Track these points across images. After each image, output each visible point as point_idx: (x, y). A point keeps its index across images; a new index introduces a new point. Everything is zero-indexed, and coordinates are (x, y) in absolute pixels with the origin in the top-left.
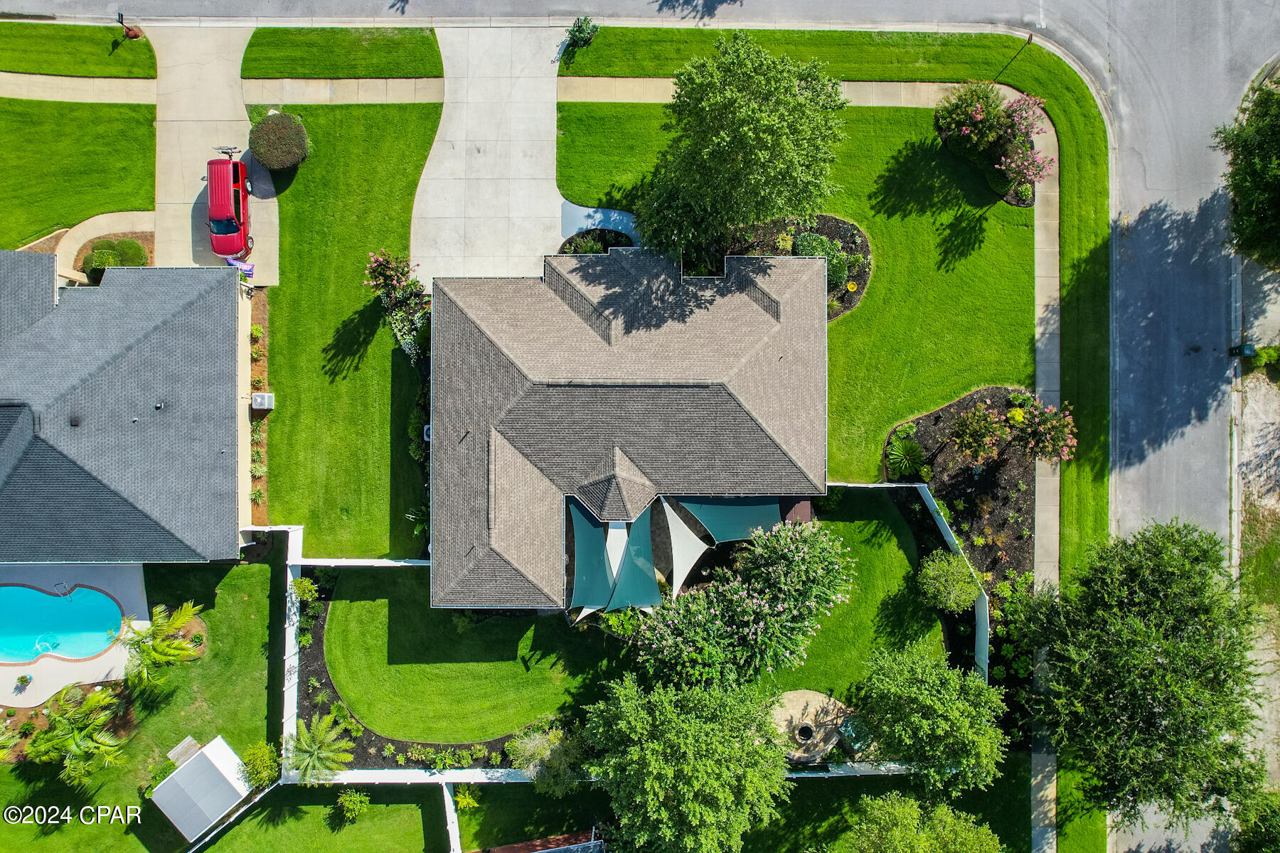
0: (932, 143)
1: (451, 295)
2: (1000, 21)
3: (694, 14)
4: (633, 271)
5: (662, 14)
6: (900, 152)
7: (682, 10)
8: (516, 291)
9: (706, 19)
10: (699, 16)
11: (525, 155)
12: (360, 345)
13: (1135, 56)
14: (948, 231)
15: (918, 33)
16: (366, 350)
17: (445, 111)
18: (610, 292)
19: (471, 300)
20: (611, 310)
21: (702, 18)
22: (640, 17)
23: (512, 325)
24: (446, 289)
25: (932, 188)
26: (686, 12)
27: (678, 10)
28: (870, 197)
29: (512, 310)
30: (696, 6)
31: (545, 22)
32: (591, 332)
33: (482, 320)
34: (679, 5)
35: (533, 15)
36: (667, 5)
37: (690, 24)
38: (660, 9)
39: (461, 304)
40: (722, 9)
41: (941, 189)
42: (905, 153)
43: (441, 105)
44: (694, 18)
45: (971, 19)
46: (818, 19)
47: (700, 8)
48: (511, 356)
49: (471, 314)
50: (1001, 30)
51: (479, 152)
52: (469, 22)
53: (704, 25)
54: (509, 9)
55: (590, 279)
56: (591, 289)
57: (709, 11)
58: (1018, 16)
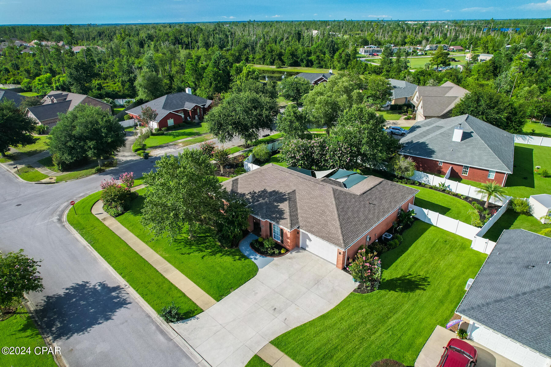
1: (341, 238)
3: (123, 292)
4: (264, 207)
5: (132, 301)
8: (312, 227)
9: (122, 287)
10: (123, 290)
11: (256, 293)
12: (403, 280)
13: (58, 200)
16: (401, 277)
17: (272, 338)
19: (334, 231)
20: (284, 197)
22: (141, 307)
23: (324, 212)
24: (342, 242)
26: (123, 295)
27: (125, 298)
29: (320, 219)
30: (117, 294)
31: (178, 339)
32: (297, 197)
33: (335, 220)
34: (121, 299)
35: (178, 346)
36: (125, 302)
37: (130, 290)
38: (129, 303)
39: (340, 231)
40: (113, 285)
43: (272, 342)
44: (125, 291)
46: (95, 259)
47: (118, 292)
48: (333, 199)
49: (338, 224)
50: (66, 223)
51: (275, 309)
54: (184, 360)
55: (281, 212)
56: (284, 209)
57: (116, 289)
58: (56, 223)
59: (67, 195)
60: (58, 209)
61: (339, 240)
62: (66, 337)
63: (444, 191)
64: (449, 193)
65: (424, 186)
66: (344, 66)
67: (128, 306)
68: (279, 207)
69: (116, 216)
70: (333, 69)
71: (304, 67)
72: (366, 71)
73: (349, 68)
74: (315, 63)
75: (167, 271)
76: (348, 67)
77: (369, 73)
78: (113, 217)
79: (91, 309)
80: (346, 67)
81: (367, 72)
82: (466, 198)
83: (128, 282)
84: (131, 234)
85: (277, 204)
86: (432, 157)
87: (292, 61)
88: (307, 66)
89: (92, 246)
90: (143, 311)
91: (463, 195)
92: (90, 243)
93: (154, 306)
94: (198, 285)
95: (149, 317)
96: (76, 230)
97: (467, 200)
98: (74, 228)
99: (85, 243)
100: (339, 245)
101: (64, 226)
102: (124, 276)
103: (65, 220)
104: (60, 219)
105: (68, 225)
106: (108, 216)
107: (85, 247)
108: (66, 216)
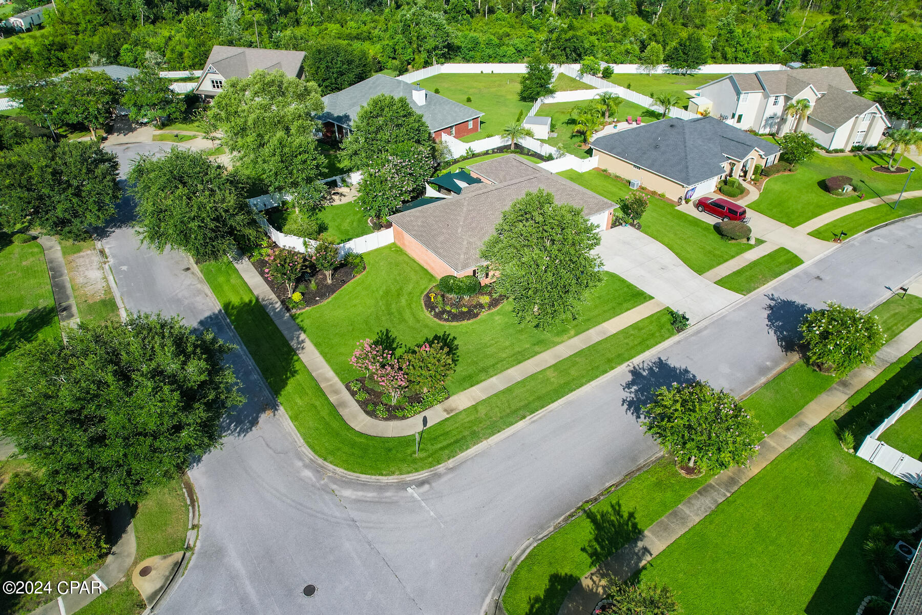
2: (445, 474)
3: (641, 366)
5: (656, 357)
7: (648, 365)
9: (631, 368)
10: (637, 367)
11: (642, 276)
13: (317, 512)
15: (499, 431)
21: (634, 367)
26: (645, 365)
27: (650, 363)
28: (454, 338)
30: (644, 370)
31: (705, 323)
34: (653, 366)
37: (636, 361)
38: (660, 359)
40: (629, 377)
43: (700, 274)
44: (638, 365)
45: (469, 463)
47: (641, 371)
50: (441, 468)
53: (629, 366)
57: (635, 373)
58: (434, 484)
59: (293, 501)
60: (368, 499)
61: (606, 203)
63: (474, 156)
64: (479, 155)
67: (663, 359)
78: (446, 399)
82: (494, 151)
83: (621, 363)
89: (534, 412)
90: (671, 346)
91: (487, 151)
92: (524, 417)
93: (664, 339)
94: (630, 309)
95: (679, 342)
96: (474, 445)
97: (497, 152)
98: (467, 449)
99: (521, 424)
100: (611, 206)
101: (451, 470)
102: (613, 368)
103: (427, 474)
104: (421, 483)
105: (451, 463)
106: (438, 408)
107: (534, 422)
108: (411, 475)
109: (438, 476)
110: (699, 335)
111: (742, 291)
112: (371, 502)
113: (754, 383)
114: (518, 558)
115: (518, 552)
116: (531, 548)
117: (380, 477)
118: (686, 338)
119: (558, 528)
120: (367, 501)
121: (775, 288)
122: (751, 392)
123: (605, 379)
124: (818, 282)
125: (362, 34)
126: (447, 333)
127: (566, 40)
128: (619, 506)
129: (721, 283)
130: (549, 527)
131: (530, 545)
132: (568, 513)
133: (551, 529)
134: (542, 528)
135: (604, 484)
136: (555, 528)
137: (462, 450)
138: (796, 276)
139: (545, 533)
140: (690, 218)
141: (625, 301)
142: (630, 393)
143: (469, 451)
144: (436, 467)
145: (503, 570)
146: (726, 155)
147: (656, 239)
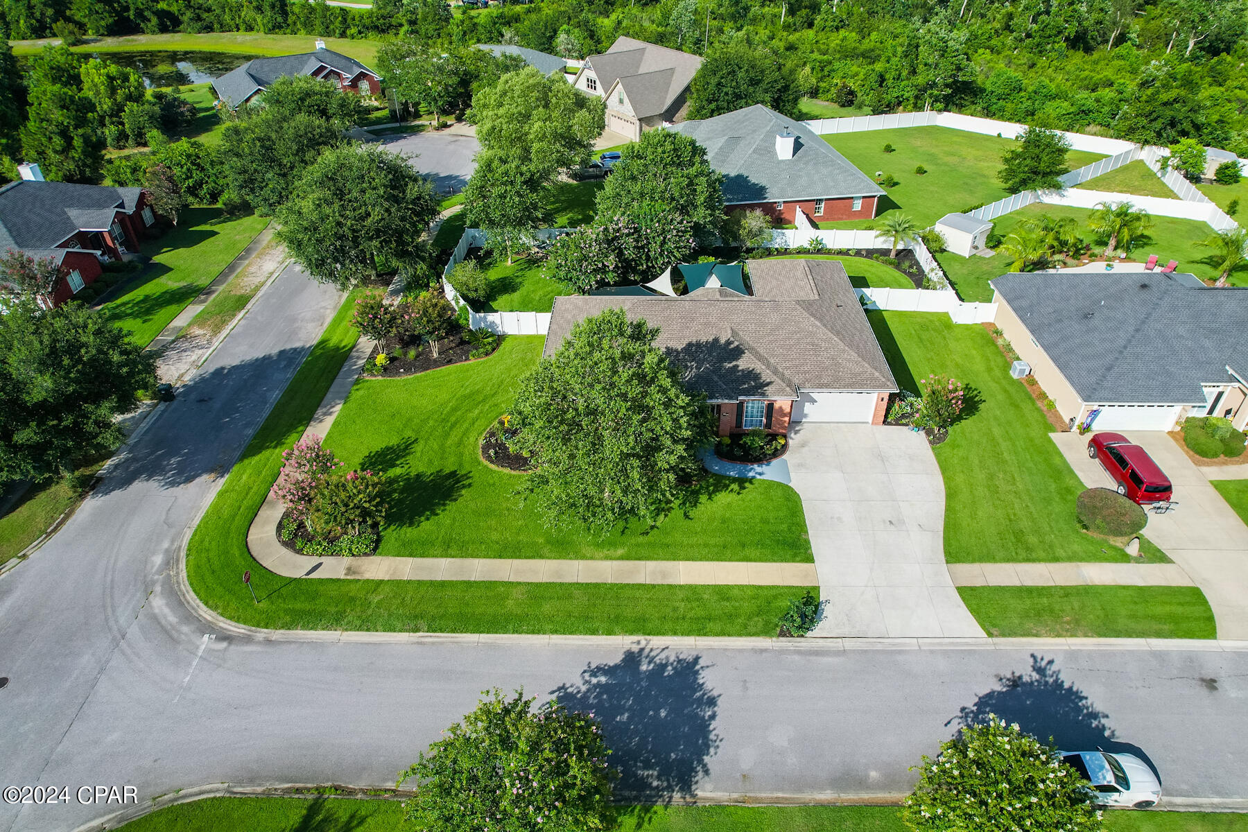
0: (389, 526)
2: (259, 643)
3: (652, 654)
4: (715, 379)
5: (694, 654)
6: (428, 519)
7: (667, 658)
8: (819, 377)
9: (635, 648)
10: (647, 651)
11: (839, 519)
13: (113, 606)
14: (398, 462)
15: (368, 630)
17: (942, 557)
18: (734, 363)
19: (857, 369)
20: (732, 346)
21: (642, 650)
22: (723, 650)
23: (817, 345)
24: (883, 379)
25: (401, 493)
26: (663, 655)
27: (672, 659)
28: (470, 485)
30: (650, 663)
31: (849, 644)
32: (747, 339)
33: (844, 351)
34: (672, 664)
35: (865, 652)
36: (687, 664)
37: (657, 642)
38: (697, 659)
39: (866, 365)
40: (617, 659)
41: (395, 491)
42: (423, 518)
43: (949, 560)
44: (652, 650)
45: (293, 646)
46: (493, 647)
47: (644, 660)
49: (853, 355)
50: (262, 634)
51: (890, 522)
52: (946, 644)
53: (639, 643)
54: (900, 658)
55: (752, 375)
56: (752, 367)
57: (632, 659)
58: (233, 647)
59: (112, 581)
60: (163, 622)
61: (876, 379)
62: (701, 774)
63: (819, 251)
64: (829, 252)
65: (785, 252)
66: (280, 19)
67: (702, 662)
68: (740, 368)
69: (375, 549)
70: (246, 30)
71: (153, 32)
72: (348, 27)
73: (295, 23)
74: (185, 18)
75: (664, 574)
76: (290, 21)
77: (360, 32)
78: (366, 554)
79: (657, 712)
80: (285, 21)
81: (353, 30)
82: (858, 253)
83: (632, 633)
84: (477, 562)
85: (731, 365)
86: (765, 198)
87: (111, 20)
88: (163, 29)
89: (434, 631)
90: (741, 651)
91: (849, 250)
92: (416, 630)
93: (745, 632)
94: (750, 560)
95: (762, 651)
96: (323, 629)
97: (862, 256)
98: (311, 629)
99: (404, 637)
100: (883, 386)
101: (268, 642)
102: (610, 632)
103: (243, 631)
104: (225, 637)
105: (277, 634)
106: (347, 561)
107: (421, 643)
108: (229, 621)
109: (248, 640)
110: (813, 658)
111: (994, 626)
112: (162, 627)
113: (800, 791)
114: (184, 797)
115: (196, 789)
116: (212, 795)
117: (202, 605)
118: (782, 652)
119: (268, 795)
120: (159, 623)
121: (1072, 655)
122: (778, 801)
123: (580, 642)
124: (1204, 691)
125: (873, 50)
126: (471, 475)
127: (1165, 104)
128: (360, 823)
129: (969, 595)
130: (259, 785)
131: (218, 790)
132: (301, 785)
133: (259, 789)
134: (252, 781)
135: (385, 780)
136: (263, 793)
137: (304, 628)
138: (1160, 656)
139: (248, 789)
140: (1057, 460)
141: (760, 544)
142: (586, 682)
143: (312, 632)
144: (259, 629)
145: (154, 799)
146: (1231, 372)
147: (944, 470)
